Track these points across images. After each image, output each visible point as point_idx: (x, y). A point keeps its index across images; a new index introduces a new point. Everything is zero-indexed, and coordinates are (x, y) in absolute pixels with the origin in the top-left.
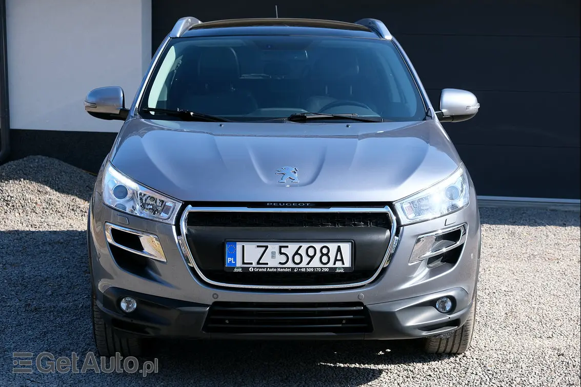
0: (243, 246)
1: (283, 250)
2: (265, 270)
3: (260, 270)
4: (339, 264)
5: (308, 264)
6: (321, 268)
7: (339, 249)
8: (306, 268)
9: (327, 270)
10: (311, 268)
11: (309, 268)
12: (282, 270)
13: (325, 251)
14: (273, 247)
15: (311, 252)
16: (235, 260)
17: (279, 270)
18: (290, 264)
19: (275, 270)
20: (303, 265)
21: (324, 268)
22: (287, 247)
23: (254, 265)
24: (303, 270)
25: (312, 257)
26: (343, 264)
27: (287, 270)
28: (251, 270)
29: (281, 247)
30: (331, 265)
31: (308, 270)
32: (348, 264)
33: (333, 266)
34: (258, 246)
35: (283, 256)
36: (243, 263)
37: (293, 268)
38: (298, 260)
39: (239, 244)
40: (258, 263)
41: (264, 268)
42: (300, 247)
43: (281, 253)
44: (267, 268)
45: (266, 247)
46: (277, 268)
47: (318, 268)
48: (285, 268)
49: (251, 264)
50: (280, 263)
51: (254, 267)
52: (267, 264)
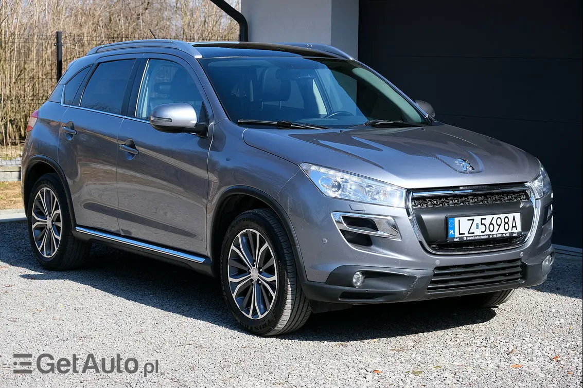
0: (459, 221)
1: (484, 222)
2: (473, 238)
3: (470, 238)
4: (514, 230)
5: (498, 231)
6: (505, 233)
7: (514, 219)
8: (496, 234)
9: (508, 235)
10: (500, 234)
11: (498, 234)
13: (506, 220)
14: (477, 220)
15: (499, 222)
16: (454, 232)
17: (482, 237)
18: (488, 232)
19: (479, 238)
20: (495, 232)
21: (507, 233)
22: (485, 219)
23: (467, 234)
24: (495, 236)
25: (500, 226)
26: (516, 229)
27: (485, 237)
28: (465, 239)
29: (482, 219)
30: (510, 231)
31: (498, 236)
32: (519, 230)
33: (512, 232)
34: (468, 220)
35: (483, 226)
36: (460, 234)
37: (489, 235)
38: (491, 229)
39: (456, 219)
40: (469, 233)
41: (472, 236)
42: (493, 218)
43: (482, 224)
44: (474, 236)
45: (473, 220)
46: (480, 236)
47: (503, 233)
48: (484, 235)
49: (464, 234)
50: (482, 232)
51: (466, 237)
52: (474, 233)
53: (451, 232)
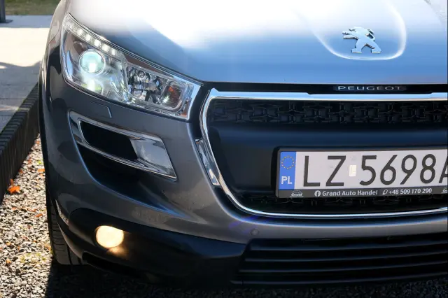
0: (307, 158)
1: (369, 163)
2: (338, 194)
3: (332, 194)
4: (446, 181)
5: (403, 182)
6: (422, 188)
8: (399, 189)
9: (429, 191)
10: (407, 188)
11: (404, 188)
12: (364, 194)
13: (429, 162)
14: (354, 158)
15: (409, 164)
16: (293, 179)
17: (360, 193)
18: (377, 184)
19: (354, 194)
20: (396, 184)
21: (426, 188)
22: (374, 157)
23: (324, 186)
24: (396, 192)
25: (409, 173)
27: (370, 193)
28: (317, 194)
29: (365, 158)
30: (436, 183)
31: (404, 192)
33: (439, 185)
34: (330, 158)
35: (367, 171)
36: (306, 184)
37: (380, 190)
38: (388, 178)
39: (300, 156)
40: (329, 183)
41: (337, 190)
42: (395, 157)
43: (364, 167)
44: (342, 190)
45: (343, 158)
46: (356, 190)
47: (418, 188)
48: (368, 190)
49: (318, 184)
50: (362, 183)
51: (322, 190)
52: (342, 184)
53: (283, 180)
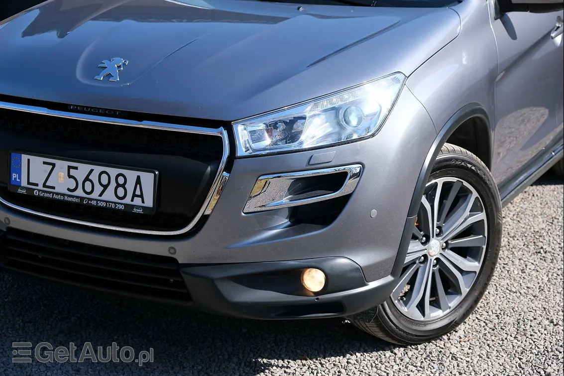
0: (29, 160)
1: (72, 172)
2: (50, 196)
3: (46, 195)
4: (138, 201)
5: (100, 195)
6: (115, 203)
7: (138, 181)
8: (97, 200)
9: (122, 207)
10: (103, 201)
11: (101, 201)
12: (70, 199)
13: (121, 180)
14: (62, 165)
15: (104, 180)
16: (20, 178)
17: (66, 198)
18: (79, 192)
19: (62, 198)
20: (95, 195)
21: (119, 203)
22: (76, 168)
23: (41, 187)
24: (94, 203)
25: (105, 187)
26: (143, 202)
27: (75, 200)
28: (36, 193)
29: (69, 168)
30: (127, 200)
31: (101, 204)
32: (149, 202)
33: (130, 202)
34: (45, 163)
35: (72, 180)
36: (29, 182)
37: (82, 198)
38: (88, 189)
39: (24, 158)
40: (44, 185)
41: (50, 193)
42: (92, 171)
43: (70, 176)
44: (53, 193)
45: (54, 165)
46: (63, 195)
47: (112, 202)
48: (73, 196)
49: (37, 185)
50: (69, 189)
51: (39, 190)
52: (54, 188)
53: (14, 176)
